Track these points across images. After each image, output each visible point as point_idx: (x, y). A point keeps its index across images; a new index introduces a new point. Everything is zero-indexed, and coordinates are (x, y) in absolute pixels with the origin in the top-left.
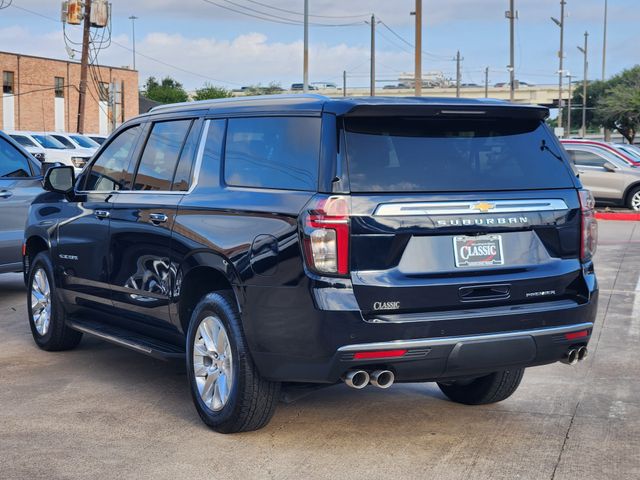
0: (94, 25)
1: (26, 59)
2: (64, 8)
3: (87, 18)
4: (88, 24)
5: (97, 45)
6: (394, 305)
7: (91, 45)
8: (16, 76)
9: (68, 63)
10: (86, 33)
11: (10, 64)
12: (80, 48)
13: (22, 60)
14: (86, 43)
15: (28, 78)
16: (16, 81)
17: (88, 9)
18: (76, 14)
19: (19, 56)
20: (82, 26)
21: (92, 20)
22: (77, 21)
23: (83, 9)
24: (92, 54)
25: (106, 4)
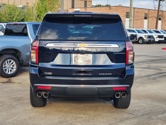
0: (162, 0)
1: (151, 10)
6: (50, 73)
7: (161, 6)
8: (148, 15)
10: (159, 3)
11: (147, 12)
12: (158, 7)
13: (150, 10)
14: (159, 5)
15: (151, 15)
16: (148, 16)
19: (149, 10)
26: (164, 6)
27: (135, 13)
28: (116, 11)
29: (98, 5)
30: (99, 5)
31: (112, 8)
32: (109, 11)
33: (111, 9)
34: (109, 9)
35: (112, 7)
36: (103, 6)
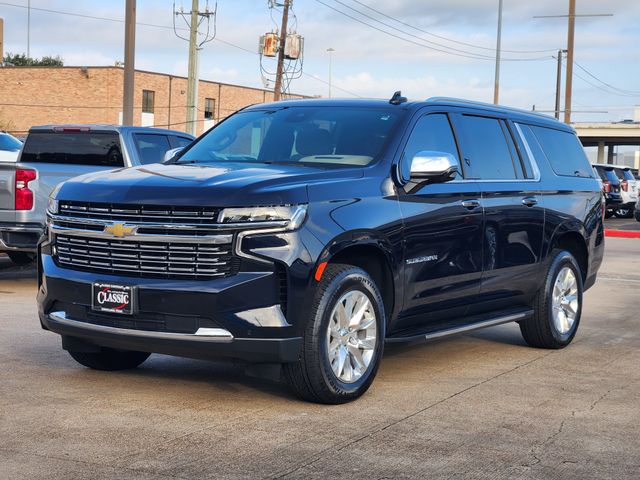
0: (288, 57)
1: (227, 87)
2: (261, 42)
3: (281, 51)
4: (282, 56)
5: (289, 76)
7: (284, 76)
8: (217, 103)
9: (265, 91)
10: (280, 65)
11: (212, 92)
12: (274, 78)
13: (223, 87)
14: (280, 73)
15: (228, 105)
16: (217, 107)
17: (283, 43)
18: (272, 47)
19: (220, 85)
20: (277, 58)
21: (286, 53)
22: (273, 54)
23: (279, 43)
24: (285, 83)
25: (299, 38)
26: (295, 76)
27: (173, 93)
28: (110, 84)
29: (12, 58)
30: (17, 57)
31: (92, 73)
32: (82, 83)
33: (87, 77)
34: (79, 75)
35: (93, 71)
36: (36, 65)
